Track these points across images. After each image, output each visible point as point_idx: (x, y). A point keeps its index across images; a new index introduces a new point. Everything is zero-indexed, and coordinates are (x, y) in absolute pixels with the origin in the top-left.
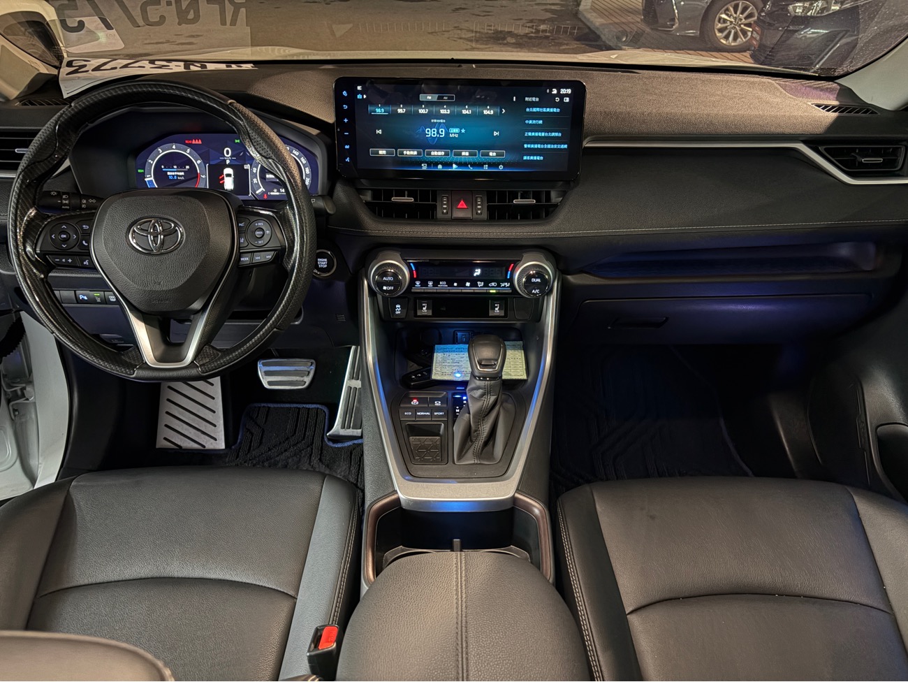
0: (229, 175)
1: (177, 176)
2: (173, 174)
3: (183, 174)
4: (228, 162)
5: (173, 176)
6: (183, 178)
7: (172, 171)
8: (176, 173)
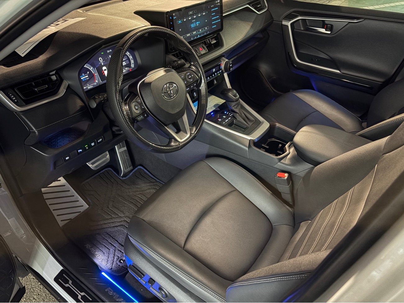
0: (105, 70)
1: (86, 78)
2: (84, 78)
3: (87, 76)
4: (103, 64)
5: (84, 79)
6: (88, 78)
7: (83, 77)
8: (85, 77)
